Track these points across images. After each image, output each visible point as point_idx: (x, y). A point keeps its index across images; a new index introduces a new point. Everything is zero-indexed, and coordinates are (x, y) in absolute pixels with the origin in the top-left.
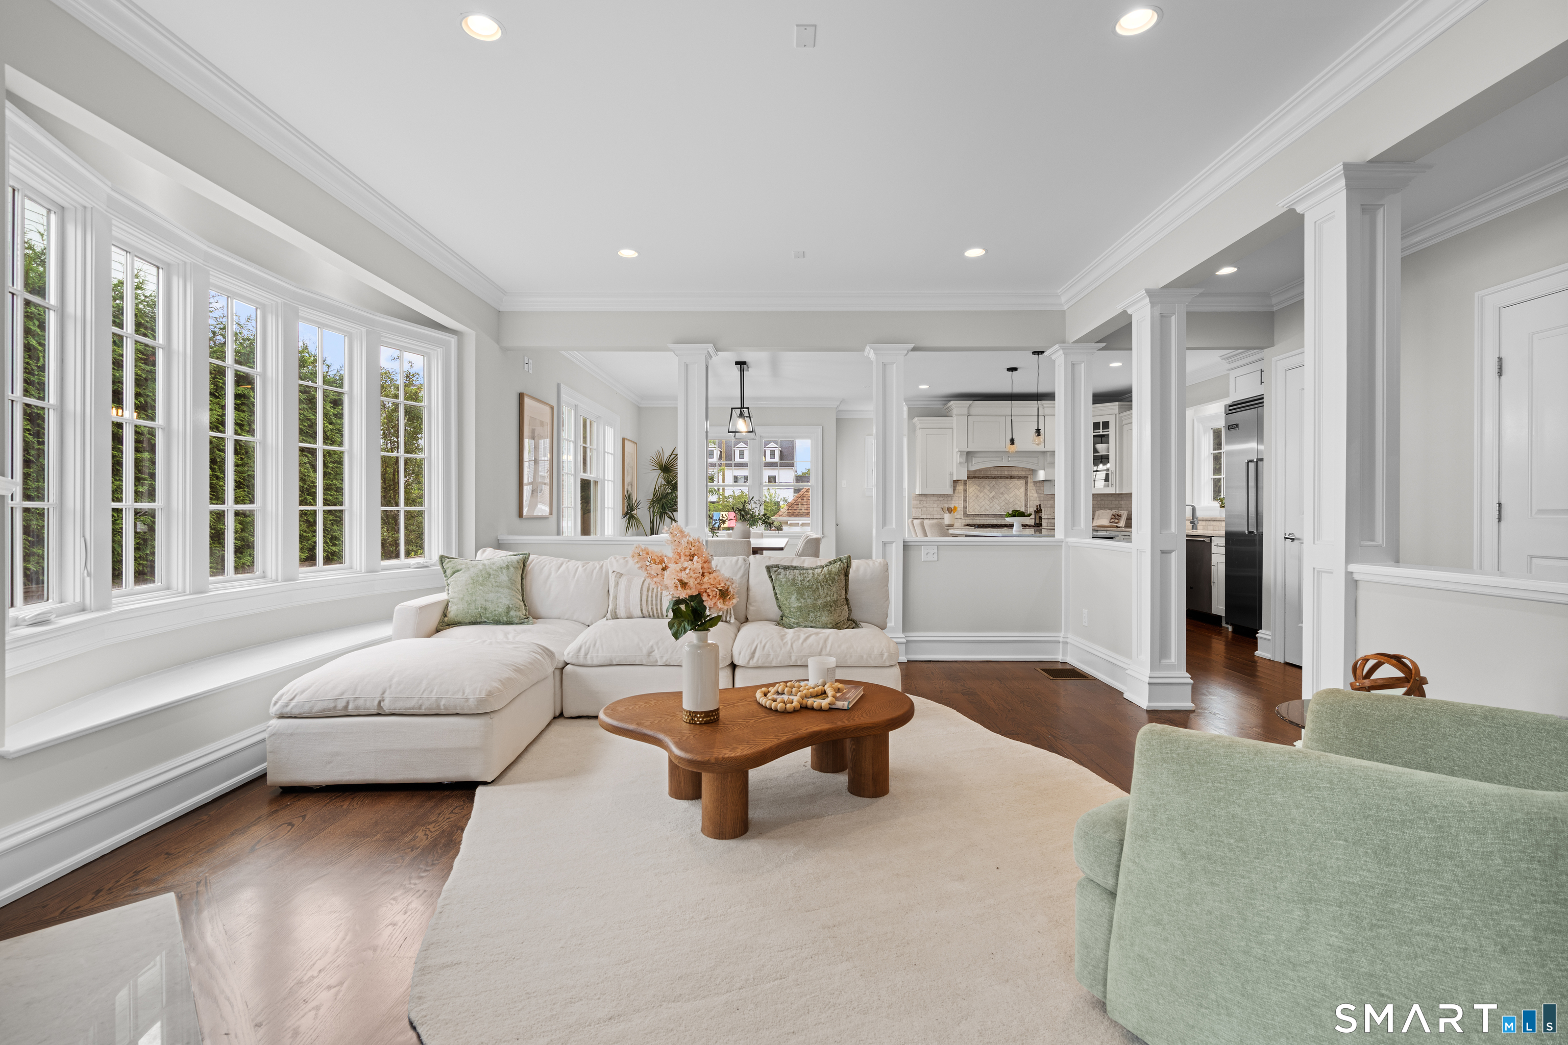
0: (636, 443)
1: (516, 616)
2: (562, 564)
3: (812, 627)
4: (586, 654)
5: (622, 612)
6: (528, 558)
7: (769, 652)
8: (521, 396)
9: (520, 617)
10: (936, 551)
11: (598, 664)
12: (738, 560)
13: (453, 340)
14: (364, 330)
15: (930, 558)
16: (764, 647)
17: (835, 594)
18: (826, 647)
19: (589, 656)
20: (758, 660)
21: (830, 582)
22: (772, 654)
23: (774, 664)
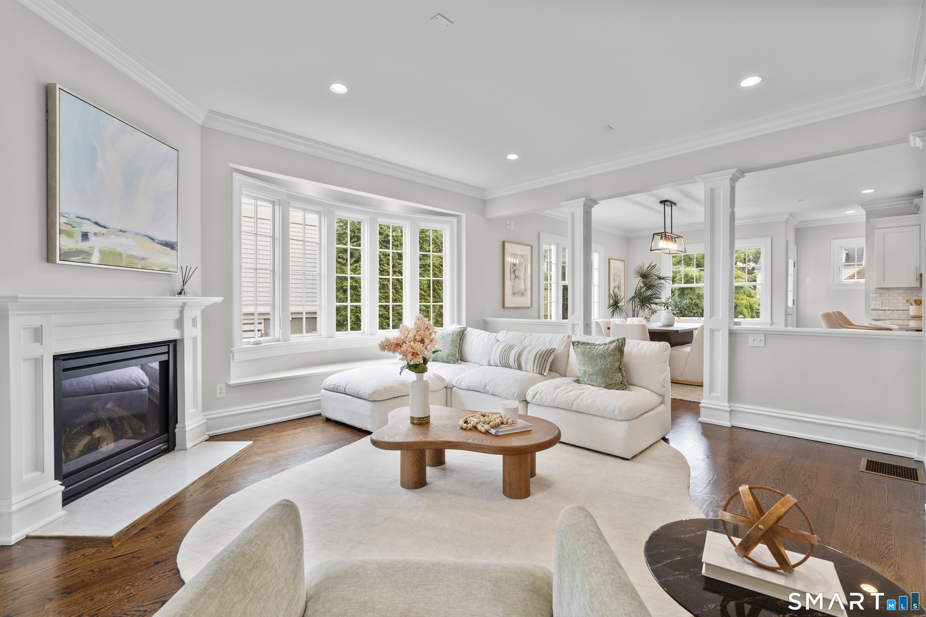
0: (624, 261)
1: (452, 359)
2: (481, 334)
3: (592, 385)
4: (461, 382)
5: (492, 363)
6: (466, 330)
7: (543, 396)
8: (504, 243)
9: (453, 360)
10: (763, 338)
11: (465, 388)
12: (565, 336)
13: (455, 220)
14: (409, 222)
15: (757, 344)
16: (542, 392)
17: (609, 364)
18: (578, 399)
19: (461, 384)
20: (537, 400)
21: (606, 356)
22: (544, 397)
23: (545, 404)
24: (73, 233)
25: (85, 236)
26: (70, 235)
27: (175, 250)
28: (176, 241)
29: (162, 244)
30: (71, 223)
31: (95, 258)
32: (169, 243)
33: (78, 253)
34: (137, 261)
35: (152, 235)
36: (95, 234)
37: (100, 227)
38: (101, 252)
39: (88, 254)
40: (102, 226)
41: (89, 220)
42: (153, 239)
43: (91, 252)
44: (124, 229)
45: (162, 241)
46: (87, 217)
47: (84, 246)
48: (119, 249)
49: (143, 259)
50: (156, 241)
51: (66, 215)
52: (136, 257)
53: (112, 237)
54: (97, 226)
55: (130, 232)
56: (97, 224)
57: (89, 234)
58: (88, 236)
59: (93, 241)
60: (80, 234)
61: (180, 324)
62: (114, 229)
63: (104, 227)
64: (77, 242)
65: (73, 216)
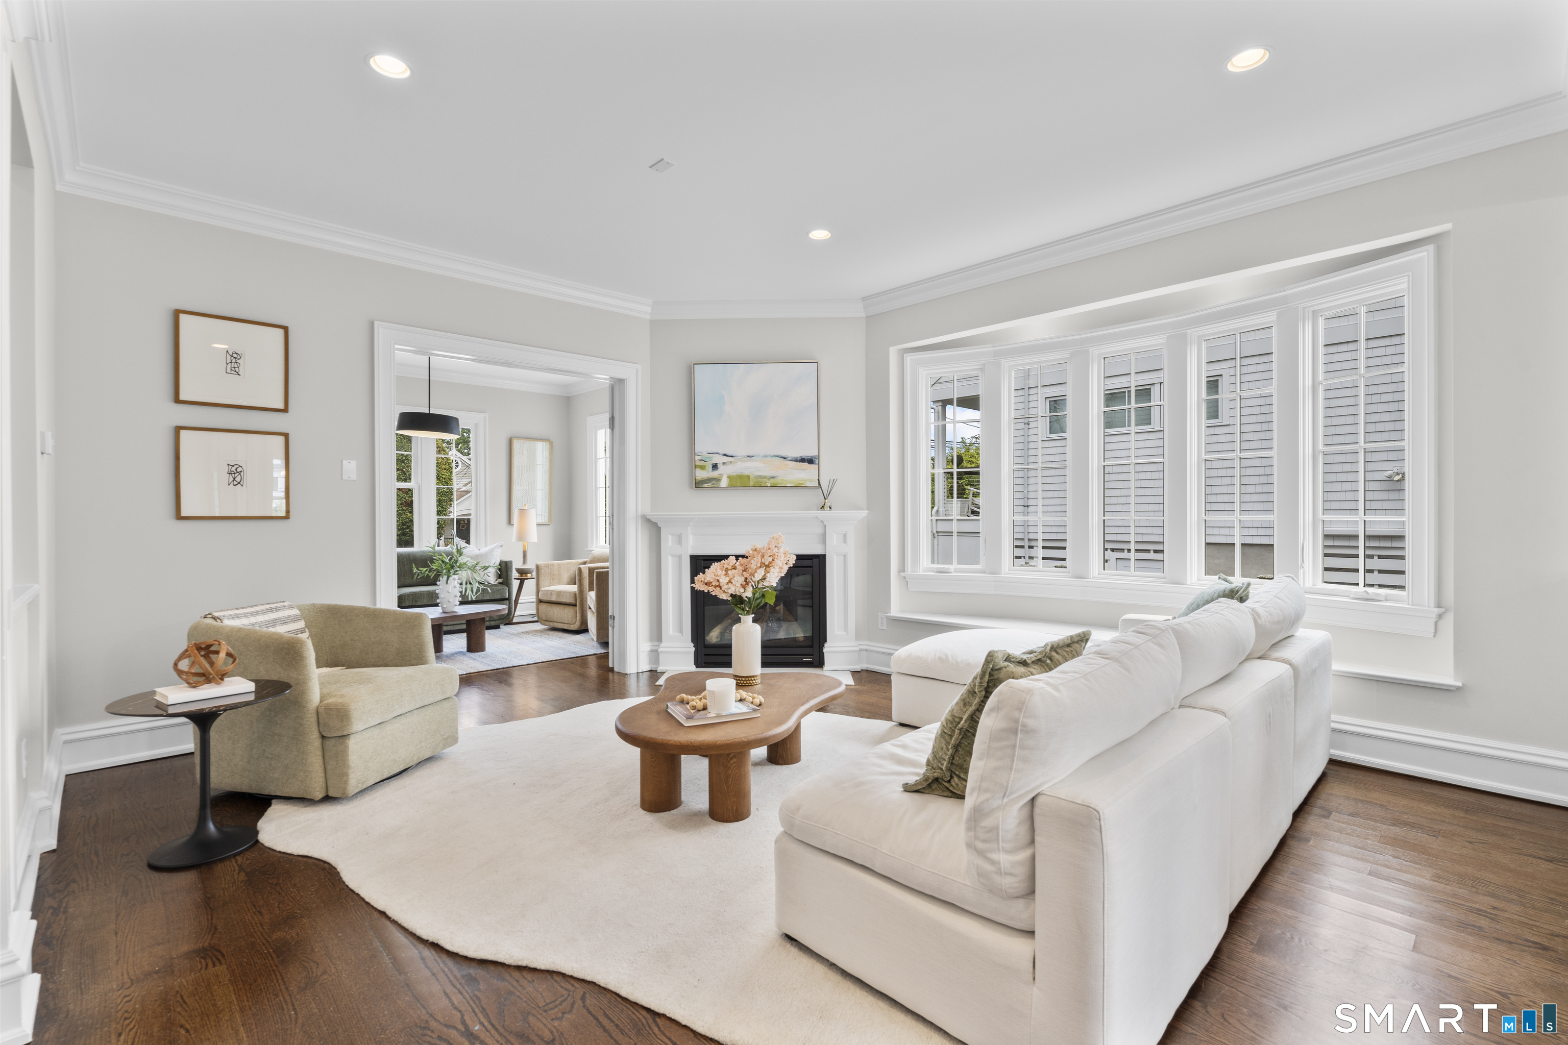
24: (705, 466)
25: (715, 467)
26: (703, 468)
27: (816, 464)
28: (816, 454)
29: (796, 461)
30: (703, 459)
31: (724, 483)
32: (806, 458)
33: (709, 480)
34: (766, 480)
35: (783, 455)
36: (724, 463)
37: (728, 457)
38: (729, 477)
39: (718, 480)
40: (729, 456)
41: (718, 453)
42: (784, 458)
43: (720, 478)
44: (751, 454)
45: (797, 457)
46: (716, 452)
47: (715, 474)
48: (746, 473)
49: (773, 477)
50: (788, 459)
51: (699, 454)
52: (765, 477)
53: (739, 463)
54: (725, 457)
55: (758, 456)
56: (725, 455)
57: (718, 465)
58: (717, 466)
59: (721, 469)
60: (711, 466)
61: (823, 539)
62: (741, 456)
63: (732, 457)
64: (708, 472)
65: (705, 454)
